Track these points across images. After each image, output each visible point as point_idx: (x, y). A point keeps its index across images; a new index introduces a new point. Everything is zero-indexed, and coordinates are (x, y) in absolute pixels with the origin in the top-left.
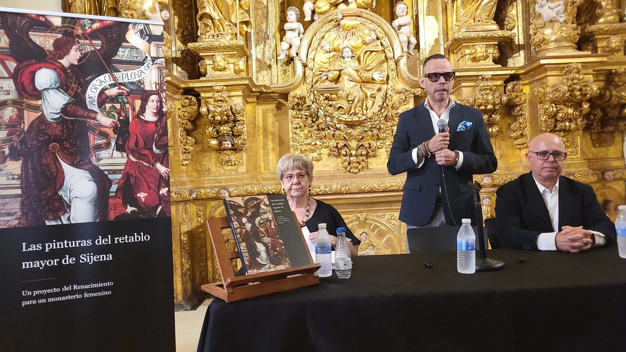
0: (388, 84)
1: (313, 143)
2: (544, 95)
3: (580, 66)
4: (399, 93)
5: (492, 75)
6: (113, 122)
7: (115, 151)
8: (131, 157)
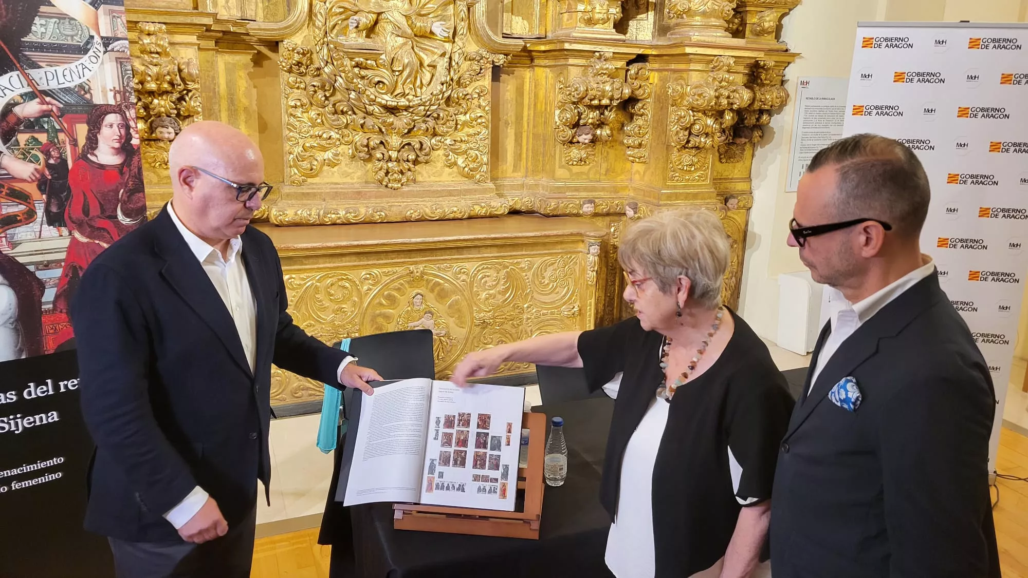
0: (454, 42)
1: (325, 136)
2: (682, 96)
3: (732, 62)
4: (470, 60)
5: (614, 53)
6: (36, 169)
7: (45, 226)
8: (77, 235)
